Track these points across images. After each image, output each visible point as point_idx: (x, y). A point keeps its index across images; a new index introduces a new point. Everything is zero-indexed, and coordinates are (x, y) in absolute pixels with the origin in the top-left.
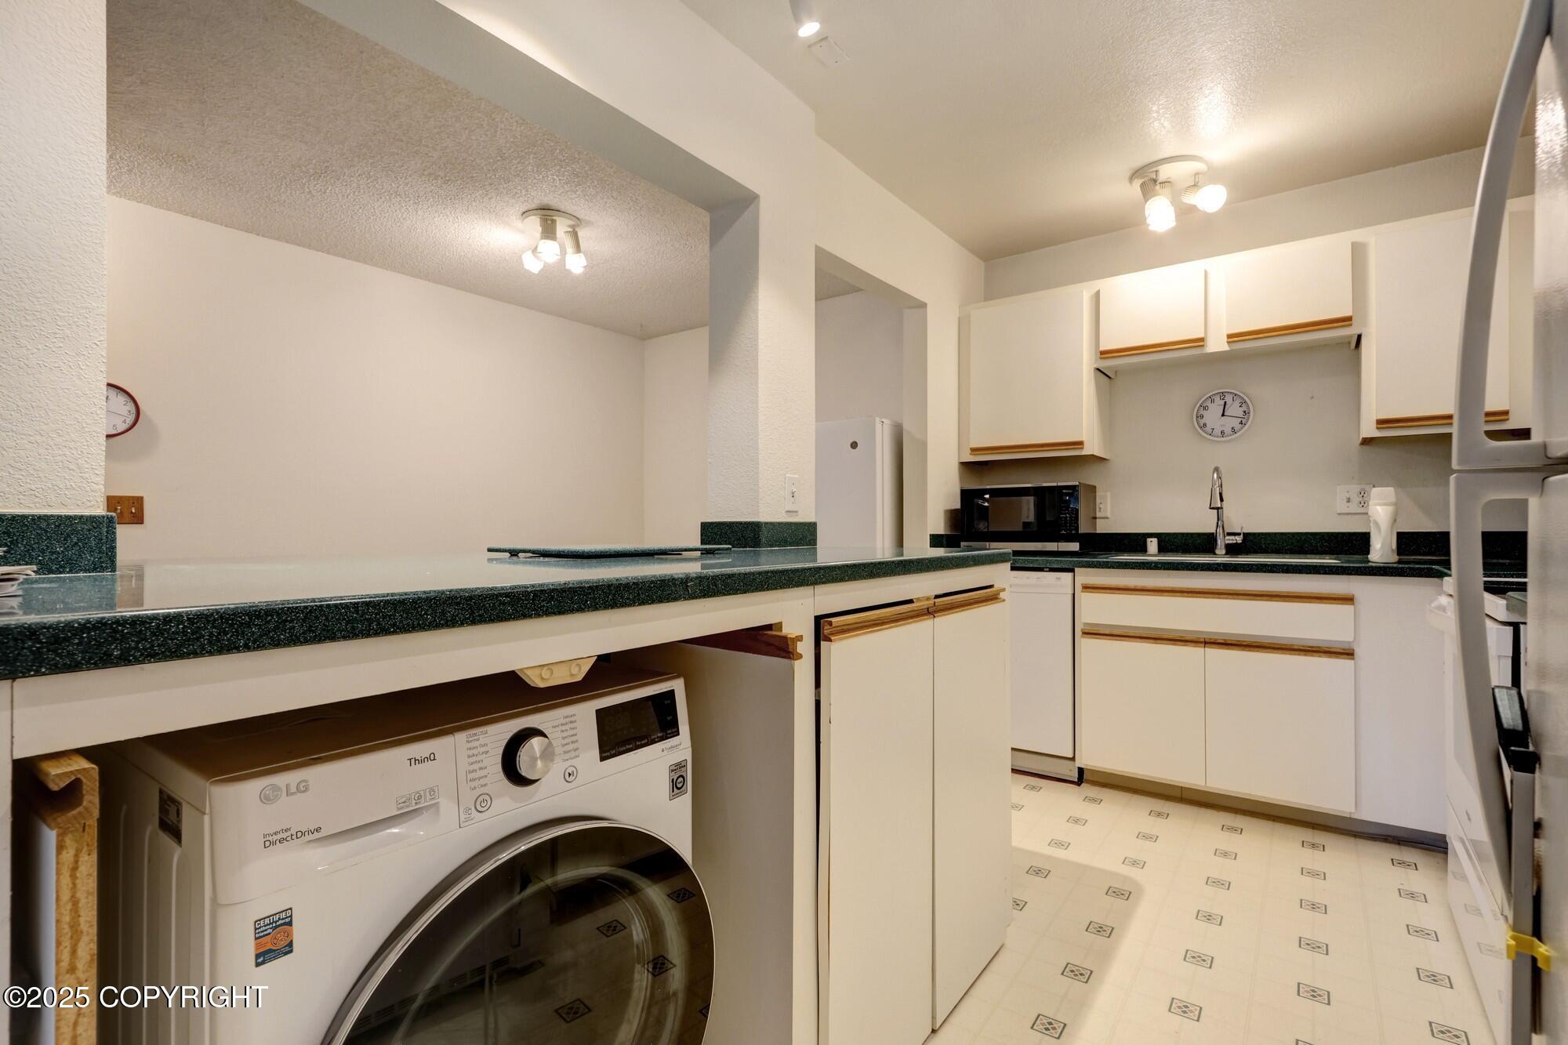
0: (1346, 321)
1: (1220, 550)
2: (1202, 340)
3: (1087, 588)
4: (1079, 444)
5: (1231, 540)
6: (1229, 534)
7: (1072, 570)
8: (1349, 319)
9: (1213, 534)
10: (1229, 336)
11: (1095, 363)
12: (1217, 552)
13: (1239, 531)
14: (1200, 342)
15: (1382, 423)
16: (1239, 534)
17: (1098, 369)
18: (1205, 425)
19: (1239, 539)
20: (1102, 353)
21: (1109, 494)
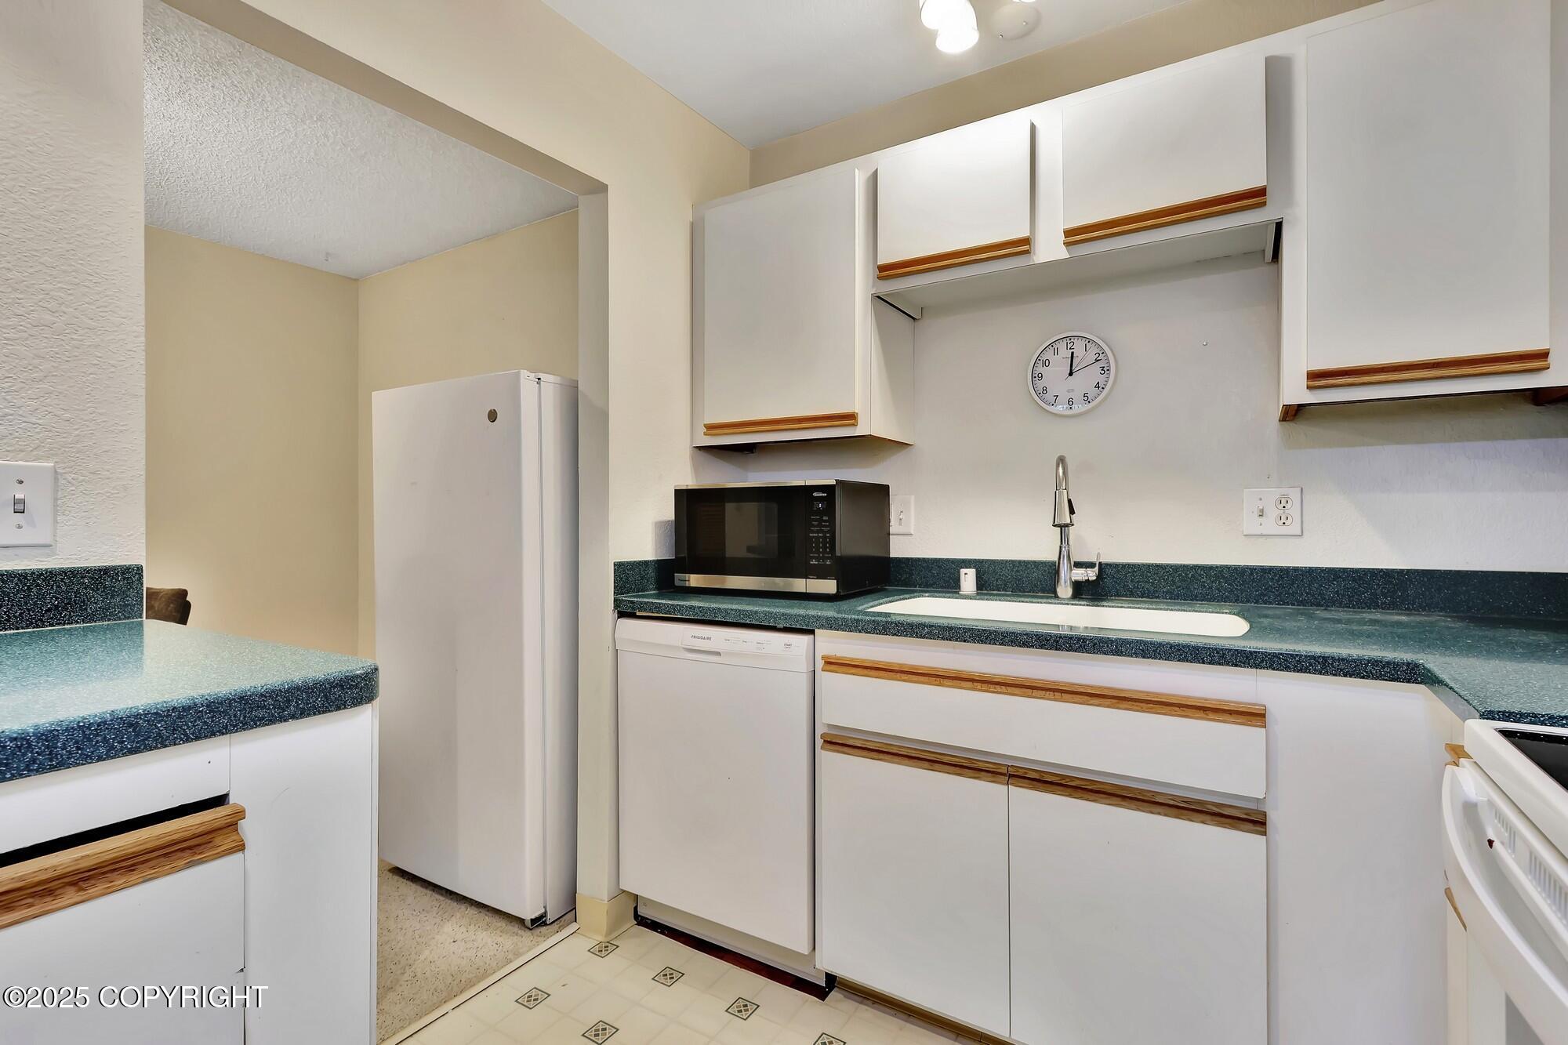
0: (1255, 197)
1: (1065, 590)
2: (1026, 241)
3: (834, 664)
4: (850, 418)
5: (1080, 574)
6: (1078, 565)
7: (812, 632)
8: (1261, 192)
9: (1053, 563)
10: (1068, 233)
11: (873, 286)
12: (1059, 590)
13: (1093, 559)
14: (1022, 247)
15: (1318, 378)
16: (1091, 565)
17: (878, 297)
18: (1045, 389)
19: (1092, 574)
20: (883, 268)
21: (913, 497)
